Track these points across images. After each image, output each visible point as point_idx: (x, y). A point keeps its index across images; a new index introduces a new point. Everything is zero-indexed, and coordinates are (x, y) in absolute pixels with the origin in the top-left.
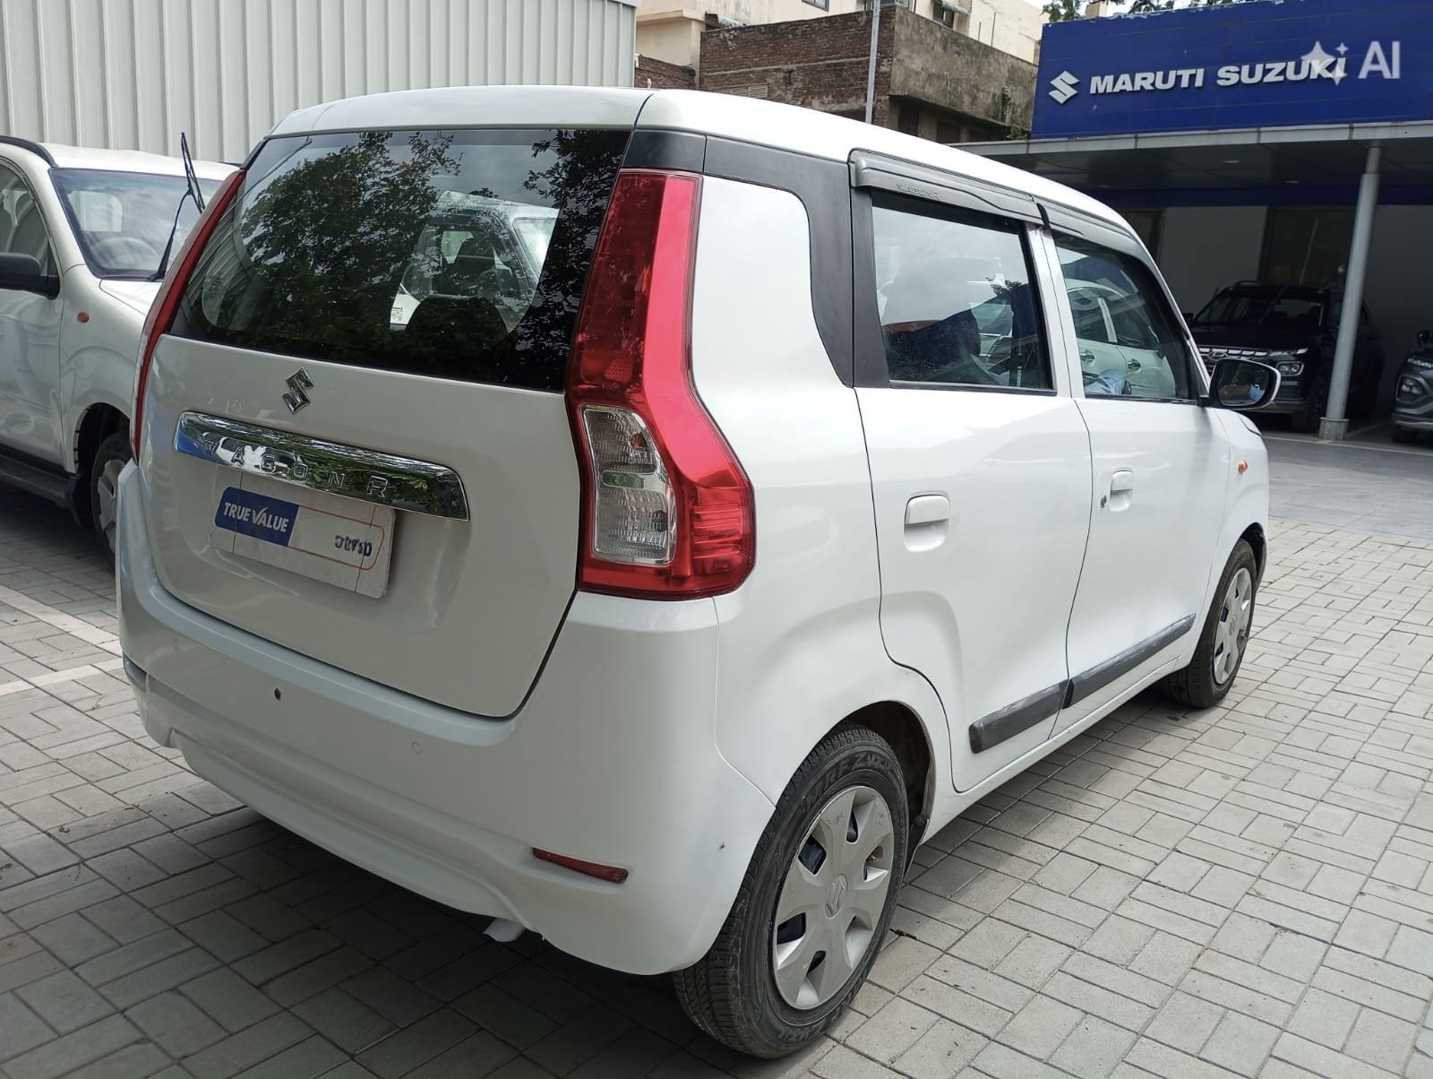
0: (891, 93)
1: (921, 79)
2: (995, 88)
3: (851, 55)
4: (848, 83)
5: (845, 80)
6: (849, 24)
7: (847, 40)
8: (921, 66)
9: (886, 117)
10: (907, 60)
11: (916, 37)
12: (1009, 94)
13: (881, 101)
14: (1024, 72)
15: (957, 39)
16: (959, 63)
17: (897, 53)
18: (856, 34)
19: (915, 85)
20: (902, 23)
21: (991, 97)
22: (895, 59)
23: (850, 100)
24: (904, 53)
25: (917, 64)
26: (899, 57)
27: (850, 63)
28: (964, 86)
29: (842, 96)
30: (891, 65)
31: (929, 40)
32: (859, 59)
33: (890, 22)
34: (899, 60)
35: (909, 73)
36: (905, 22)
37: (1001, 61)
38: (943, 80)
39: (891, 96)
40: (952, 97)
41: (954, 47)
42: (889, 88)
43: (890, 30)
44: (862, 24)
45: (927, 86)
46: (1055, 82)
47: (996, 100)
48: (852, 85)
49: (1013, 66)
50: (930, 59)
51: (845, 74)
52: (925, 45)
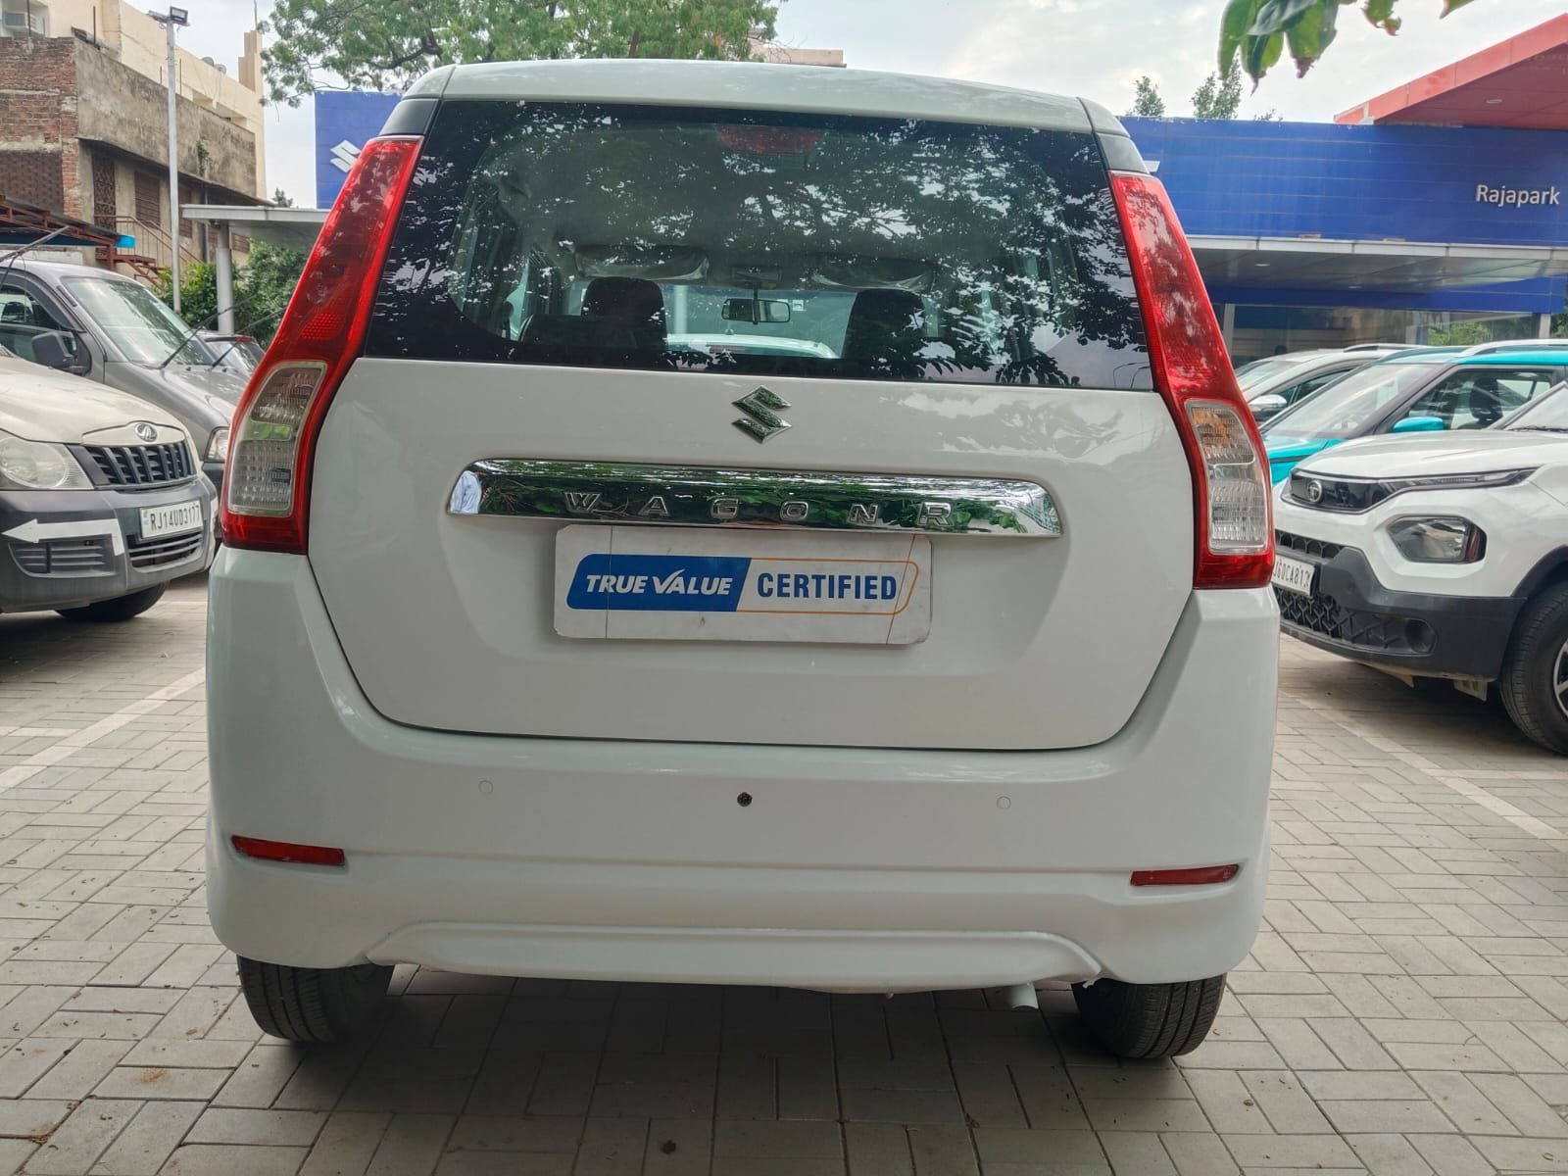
0: (81, 136)
1: (111, 123)
2: (190, 140)
3: (19, 86)
4: (17, 119)
5: (12, 114)
6: (11, 49)
7: (10, 68)
8: (109, 109)
9: (78, 163)
10: (94, 101)
11: (101, 77)
12: (205, 147)
13: (68, 144)
14: (216, 126)
15: (145, 83)
16: (149, 108)
17: (81, 92)
18: (21, 63)
19: (105, 129)
20: (84, 59)
21: (186, 150)
22: (80, 98)
23: (23, 139)
24: (89, 92)
25: (105, 105)
26: (84, 96)
27: (17, 95)
28: (158, 135)
29: (11, 133)
30: (76, 104)
31: (115, 82)
32: (30, 93)
33: (68, 55)
34: (84, 100)
35: (97, 116)
36: (87, 58)
37: (192, 111)
38: (135, 126)
39: (81, 140)
40: (147, 146)
41: (143, 92)
42: (77, 130)
43: (70, 65)
44: (29, 52)
45: (119, 132)
46: (335, 150)
47: (192, 152)
48: (22, 121)
49: (204, 118)
50: (118, 102)
51: (11, 108)
52: (112, 86)
